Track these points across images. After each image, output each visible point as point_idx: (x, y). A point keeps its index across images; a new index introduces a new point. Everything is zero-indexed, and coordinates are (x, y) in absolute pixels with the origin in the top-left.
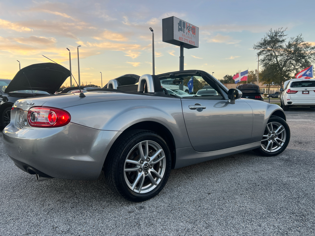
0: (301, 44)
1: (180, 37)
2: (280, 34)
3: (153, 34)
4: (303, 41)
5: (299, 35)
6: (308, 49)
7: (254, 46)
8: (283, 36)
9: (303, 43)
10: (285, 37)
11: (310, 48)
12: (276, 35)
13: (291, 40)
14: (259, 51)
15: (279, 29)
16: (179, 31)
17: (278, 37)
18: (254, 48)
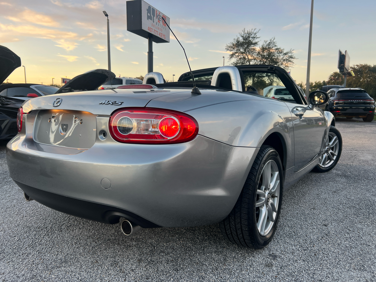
0: (274, 48)
1: (149, 27)
2: (253, 36)
3: (108, 20)
4: (276, 46)
5: (272, 38)
6: (281, 54)
7: (226, 46)
8: (255, 39)
9: (276, 48)
10: (258, 39)
11: (282, 54)
12: (249, 37)
13: (264, 43)
14: (231, 53)
15: (252, 29)
16: (148, 19)
17: (250, 39)
18: (226, 49)
